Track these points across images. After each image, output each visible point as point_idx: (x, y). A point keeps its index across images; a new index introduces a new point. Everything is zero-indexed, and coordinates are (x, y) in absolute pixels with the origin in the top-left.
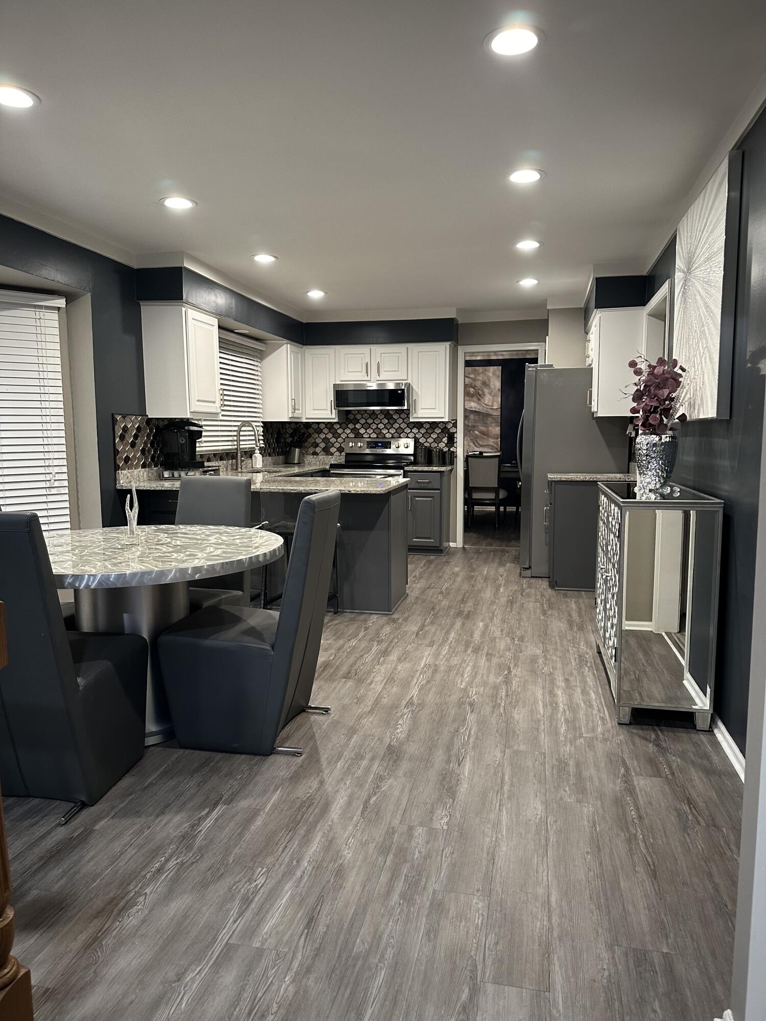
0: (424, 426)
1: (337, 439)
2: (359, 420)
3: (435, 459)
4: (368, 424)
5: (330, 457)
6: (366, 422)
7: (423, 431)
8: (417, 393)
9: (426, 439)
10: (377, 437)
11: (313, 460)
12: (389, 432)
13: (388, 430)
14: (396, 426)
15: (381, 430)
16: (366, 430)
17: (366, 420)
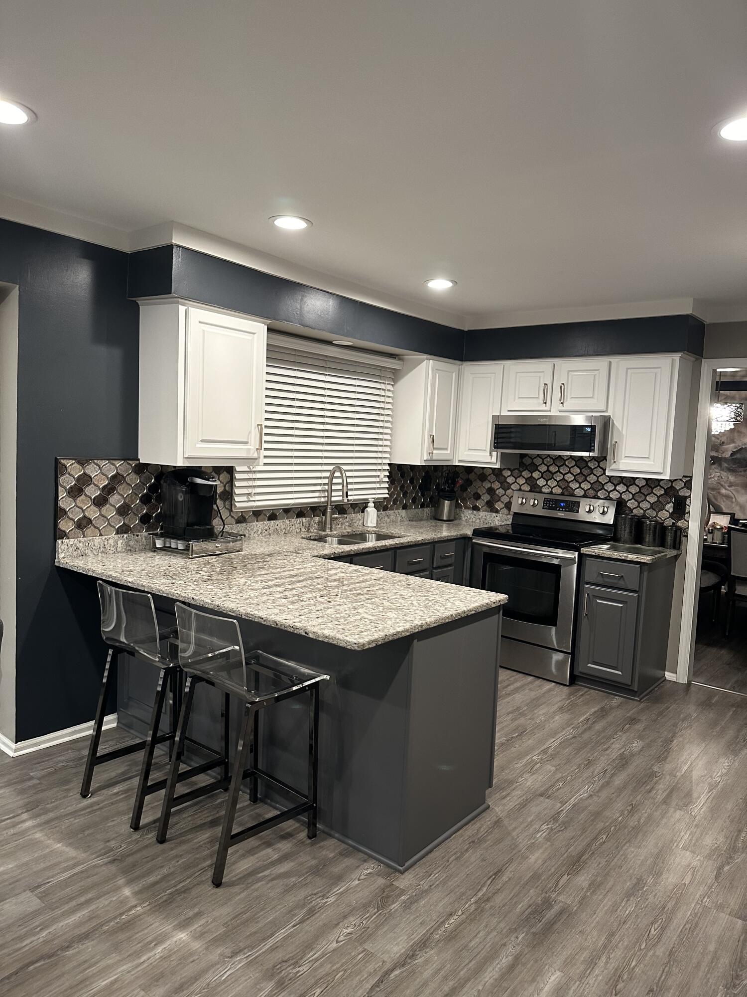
0: (637, 482)
1: (505, 491)
2: (537, 466)
3: (648, 537)
4: (550, 472)
5: (494, 514)
6: (548, 470)
7: (634, 489)
8: (620, 433)
9: (639, 503)
10: (562, 494)
11: (472, 516)
12: (580, 487)
13: (580, 484)
14: (592, 478)
15: (569, 483)
16: (547, 481)
17: (548, 467)
